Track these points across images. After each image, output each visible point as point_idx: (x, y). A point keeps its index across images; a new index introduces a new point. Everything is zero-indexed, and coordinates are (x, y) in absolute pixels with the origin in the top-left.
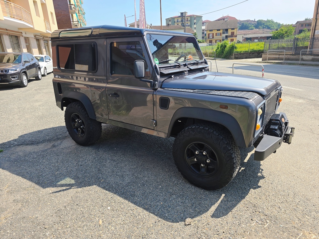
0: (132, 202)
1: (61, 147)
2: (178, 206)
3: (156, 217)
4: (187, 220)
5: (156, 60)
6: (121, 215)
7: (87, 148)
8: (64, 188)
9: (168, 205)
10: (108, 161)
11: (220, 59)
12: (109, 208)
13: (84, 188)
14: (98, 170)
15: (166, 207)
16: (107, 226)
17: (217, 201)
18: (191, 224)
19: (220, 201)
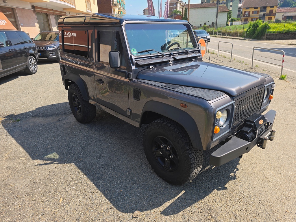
0: (95, 185)
1: (64, 122)
2: (135, 196)
3: (110, 204)
4: (135, 212)
5: (134, 51)
6: (81, 197)
7: (83, 125)
8: (48, 162)
9: (126, 194)
10: (95, 141)
12: (74, 188)
13: (64, 164)
14: (83, 149)
15: (123, 195)
16: (65, 205)
17: (174, 197)
18: (138, 217)
19: (177, 197)
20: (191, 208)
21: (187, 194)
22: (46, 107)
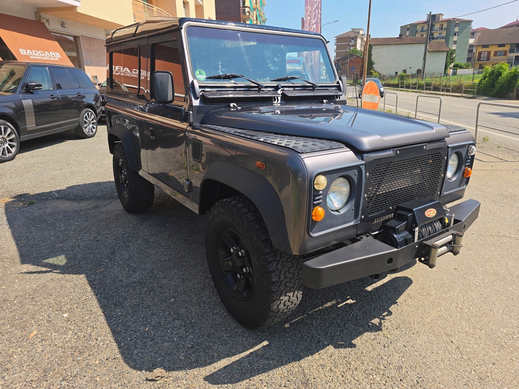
0: (105, 315)
2: (169, 342)
3: (117, 350)
4: (155, 371)
5: (201, 74)
6: (71, 332)
7: (131, 216)
8: (44, 269)
9: (155, 335)
10: (140, 241)
11: (486, 98)
12: (65, 315)
13: (67, 275)
14: (112, 253)
15: (147, 338)
16: (36, 343)
17: (243, 351)
18: (157, 380)
19: (248, 353)
20: (268, 376)
21: (270, 349)
22: (85, 185)
